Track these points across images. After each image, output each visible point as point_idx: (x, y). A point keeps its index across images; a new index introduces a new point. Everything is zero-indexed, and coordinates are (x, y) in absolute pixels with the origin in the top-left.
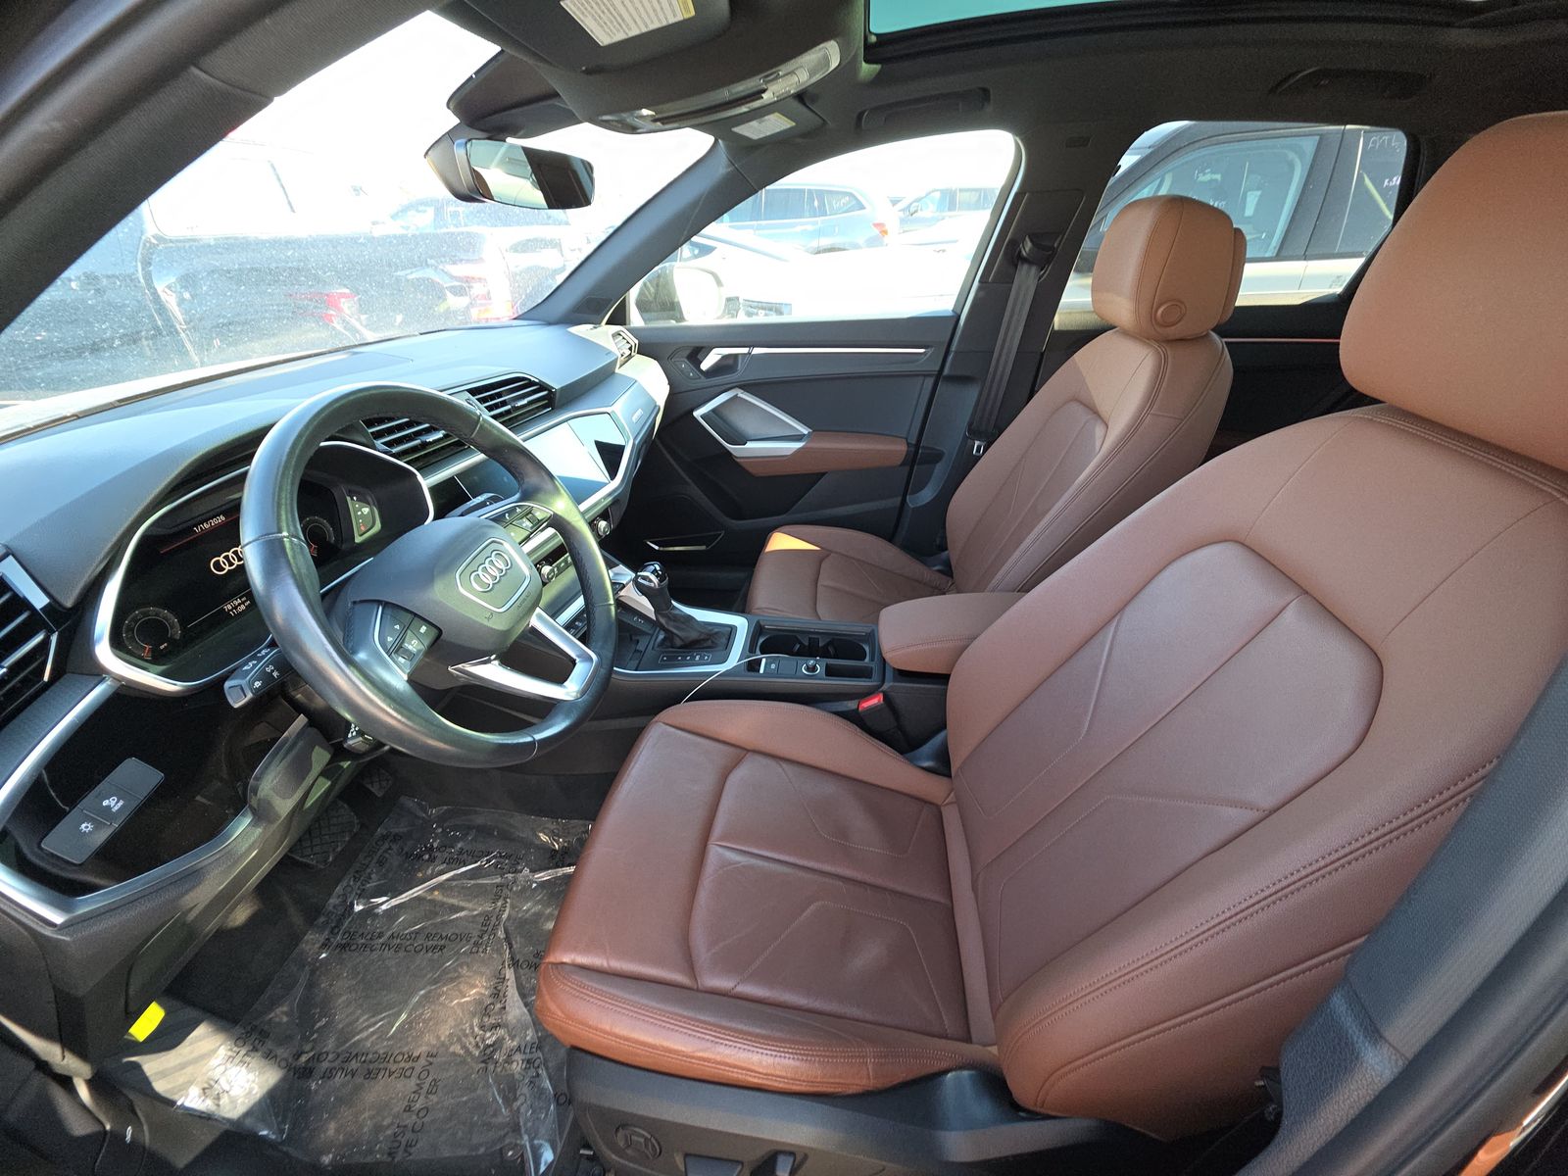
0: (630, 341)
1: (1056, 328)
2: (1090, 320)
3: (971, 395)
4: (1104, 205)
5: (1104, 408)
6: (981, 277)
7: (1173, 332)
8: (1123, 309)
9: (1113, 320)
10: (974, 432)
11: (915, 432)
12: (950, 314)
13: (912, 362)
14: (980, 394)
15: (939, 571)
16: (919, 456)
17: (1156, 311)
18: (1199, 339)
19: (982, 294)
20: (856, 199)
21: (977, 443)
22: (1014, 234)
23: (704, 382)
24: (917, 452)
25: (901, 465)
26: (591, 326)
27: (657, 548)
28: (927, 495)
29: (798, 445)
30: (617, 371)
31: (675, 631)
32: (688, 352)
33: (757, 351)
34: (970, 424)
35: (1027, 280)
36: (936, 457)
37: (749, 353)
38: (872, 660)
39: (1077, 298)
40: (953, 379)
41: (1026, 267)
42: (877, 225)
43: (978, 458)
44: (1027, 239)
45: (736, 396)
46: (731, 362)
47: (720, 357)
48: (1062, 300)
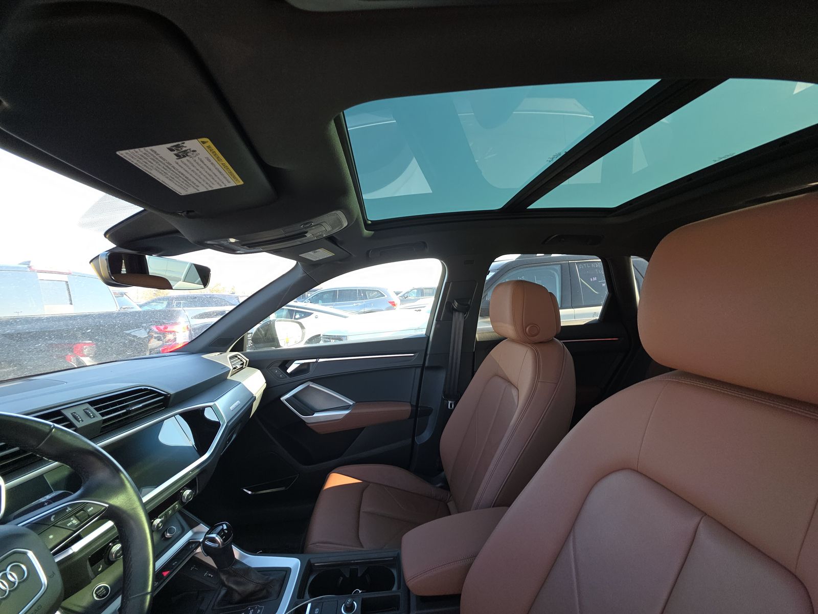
0: (243, 360)
1: (478, 340)
2: (494, 336)
3: (442, 376)
4: (486, 289)
5: (513, 379)
6: (437, 318)
7: (537, 338)
8: (509, 329)
9: (506, 335)
10: (447, 396)
11: (415, 399)
12: (425, 336)
13: (409, 361)
14: (446, 375)
15: (441, 487)
16: (419, 413)
17: (526, 330)
18: (549, 341)
19: (438, 326)
20: (381, 293)
21: (450, 402)
22: (448, 299)
23: (289, 379)
24: (417, 410)
25: (409, 418)
26: (218, 353)
27: (250, 492)
28: (426, 435)
29: (346, 412)
30: (229, 377)
31: (234, 587)
32: (280, 363)
33: (320, 360)
34: (444, 392)
35: (459, 320)
36: (428, 412)
37: (316, 362)
38: (399, 588)
39: (484, 326)
40: (430, 368)
41: (457, 313)
42: (390, 302)
43: (452, 411)
44: (455, 301)
45: (309, 386)
46: (306, 367)
47: (299, 365)
48: (478, 327)
